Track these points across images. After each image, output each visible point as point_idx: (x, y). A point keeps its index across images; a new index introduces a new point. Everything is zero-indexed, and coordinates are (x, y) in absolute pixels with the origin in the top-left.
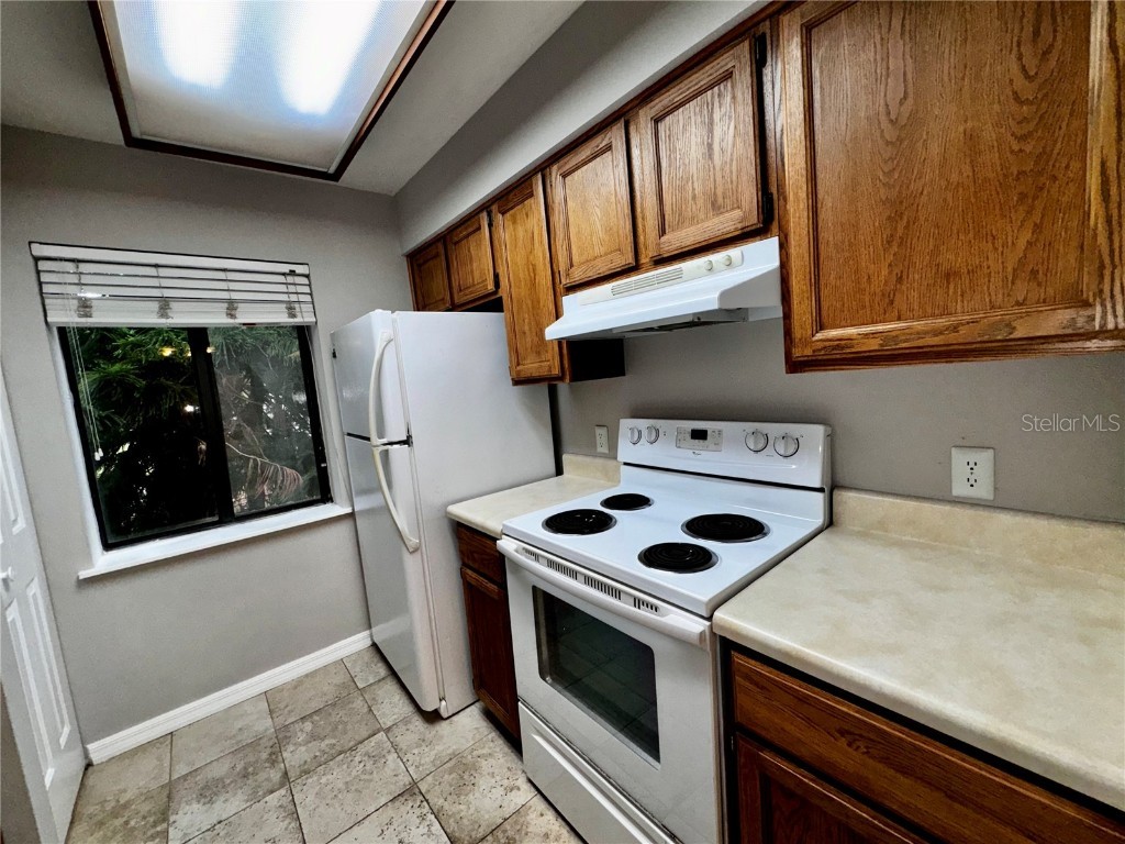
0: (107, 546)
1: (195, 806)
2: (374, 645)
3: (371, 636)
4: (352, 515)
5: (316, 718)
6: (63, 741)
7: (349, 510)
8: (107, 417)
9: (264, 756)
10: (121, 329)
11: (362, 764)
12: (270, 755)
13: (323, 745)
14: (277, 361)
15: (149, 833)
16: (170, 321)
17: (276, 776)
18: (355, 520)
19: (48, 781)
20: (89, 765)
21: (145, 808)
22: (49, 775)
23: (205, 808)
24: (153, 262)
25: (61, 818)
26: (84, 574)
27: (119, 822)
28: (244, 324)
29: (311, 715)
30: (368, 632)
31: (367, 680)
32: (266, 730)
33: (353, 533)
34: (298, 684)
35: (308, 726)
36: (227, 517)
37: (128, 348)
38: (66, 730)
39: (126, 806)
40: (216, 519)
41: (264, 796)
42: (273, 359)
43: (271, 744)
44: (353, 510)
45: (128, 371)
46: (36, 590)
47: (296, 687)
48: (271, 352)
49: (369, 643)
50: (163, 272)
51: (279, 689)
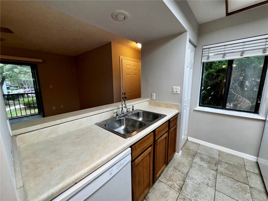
0: (200, 106)
1: (199, 159)
2: (257, 163)
3: (257, 159)
4: (265, 121)
5: (229, 165)
6: (186, 133)
7: (264, 119)
8: (207, 81)
9: (214, 162)
10: (214, 62)
11: (238, 187)
12: (216, 163)
13: (228, 172)
14: (255, 68)
15: (192, 157)
16: (224, 59)
17: (215, 168)
18: (265, 123)
19: (182, 138)
20: (187, 140)
21: (192, 152)
22: (183, 137)
23: (200, 161)
24: (225, 44)
25: (183, 144)
26: (195, 109)
27: (188, 151)
28: (245, 57)
29: (228, 164)
30: (256, 158)
31: (250, 169)
32: (216, 158)
33: (263, 126)
34: (228, 155)
35: (227, 165)
36: (224, 107)
37: (215, 66)
38: (186, 132)
39: (190, 150)
40: (221, 107)
41: (211, 169)
42: (254, 67)
43: (217, 161)
44: (266, 119)
45: (213, 71)
46: (188, 108)
47: (227, 155)
48: (253, 65)
49: (256, 161)
50: (227, 47)
51: (223, 152)
